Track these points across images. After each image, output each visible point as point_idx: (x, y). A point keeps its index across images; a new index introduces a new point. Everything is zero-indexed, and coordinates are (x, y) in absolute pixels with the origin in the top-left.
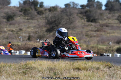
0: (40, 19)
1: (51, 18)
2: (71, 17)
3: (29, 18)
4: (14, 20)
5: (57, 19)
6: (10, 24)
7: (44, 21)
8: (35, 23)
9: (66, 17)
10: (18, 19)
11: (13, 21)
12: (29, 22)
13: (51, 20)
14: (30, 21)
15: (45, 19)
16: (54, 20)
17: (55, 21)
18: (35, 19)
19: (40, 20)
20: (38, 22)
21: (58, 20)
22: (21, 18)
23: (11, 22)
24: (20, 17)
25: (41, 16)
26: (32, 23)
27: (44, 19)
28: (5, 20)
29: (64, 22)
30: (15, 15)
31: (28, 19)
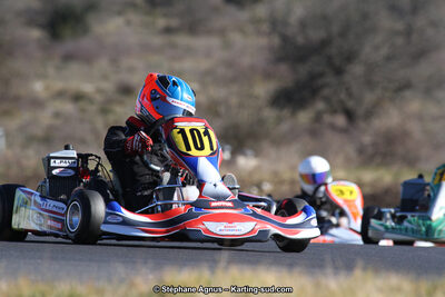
0: (241, 30)
1: (303, 25)
2: (420, 22)
3: (174, 22)
4: (85, 30)
5: (335, 29)
6: (68, 58)
7: (263, 41)
8: (208, 54)
9: (386, 22)
10: (112, 27)
11: (85, 43)
12: (173, 46)
13: (300, 40)
14: (183, 40)
15: (265, 27)
16: (316, 35)
17: (325, 43)
18: (210, 32)
19: (236, 38)
20: (227, 45)
21: (343, 34)
22: (128, 23)
23: (69, 45)
24: (120, 13)
25: (243, 15)
26: (189, 51)
27: (259, 33)
28: (36, 34)
29: (377, 48)
30: (92, 8)
31: (168, 30)
